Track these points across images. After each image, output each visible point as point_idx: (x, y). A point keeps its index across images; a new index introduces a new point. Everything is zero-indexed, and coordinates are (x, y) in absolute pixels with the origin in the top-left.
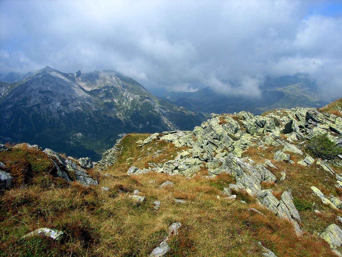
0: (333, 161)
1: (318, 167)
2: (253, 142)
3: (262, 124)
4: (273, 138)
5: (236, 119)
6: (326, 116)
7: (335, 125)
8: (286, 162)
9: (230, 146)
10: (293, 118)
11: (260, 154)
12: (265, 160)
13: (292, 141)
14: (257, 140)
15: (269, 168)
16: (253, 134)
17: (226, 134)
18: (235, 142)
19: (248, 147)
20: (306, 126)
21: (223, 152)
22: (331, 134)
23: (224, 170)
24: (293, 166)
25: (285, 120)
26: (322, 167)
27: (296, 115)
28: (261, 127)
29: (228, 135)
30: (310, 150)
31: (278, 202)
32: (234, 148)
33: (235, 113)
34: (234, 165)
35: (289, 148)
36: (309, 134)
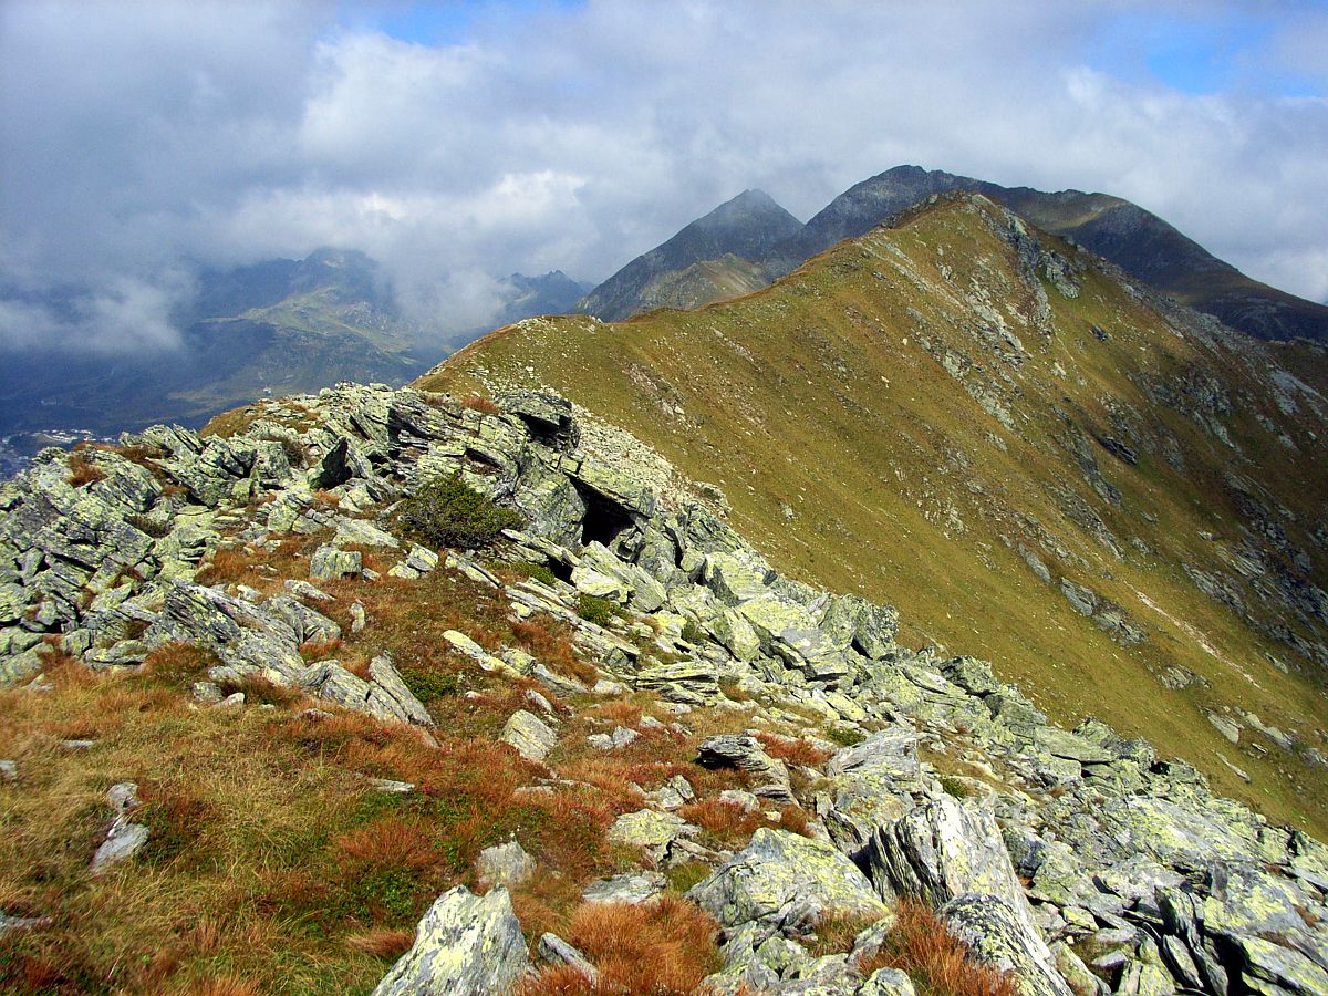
0: (492, 550)
1: (453, 576)
2: (226, 533)
3: (241, 464)
4: (293, 508)
5: (137, 456)
6: (450, 415)
7: (481, 441)
8: (352, 578)
9: (143, 560)
10: (344, 430)
11: (260, 569)
12: (287, 581)
13: (357, 510)
14: (236, 523)
15: (309, 601)
16: (215, 504)
17: (116, 517)
18: (160, 542)
19: (210, 552)
20: (394, 454)
21: (117, 584)
22: (475, 471)
23: (168, 636)
24: (379, 587)
25: (316, 440)
26: (463, 573)
27: (352, 420)
28: (241, 477)
29: (125, 520)
30: (418, 529)
31: (366, 688)
32: (157, 563)
33: (127, 434)
34: (200, 611)
35: (352, 531)
36: (409, 477)
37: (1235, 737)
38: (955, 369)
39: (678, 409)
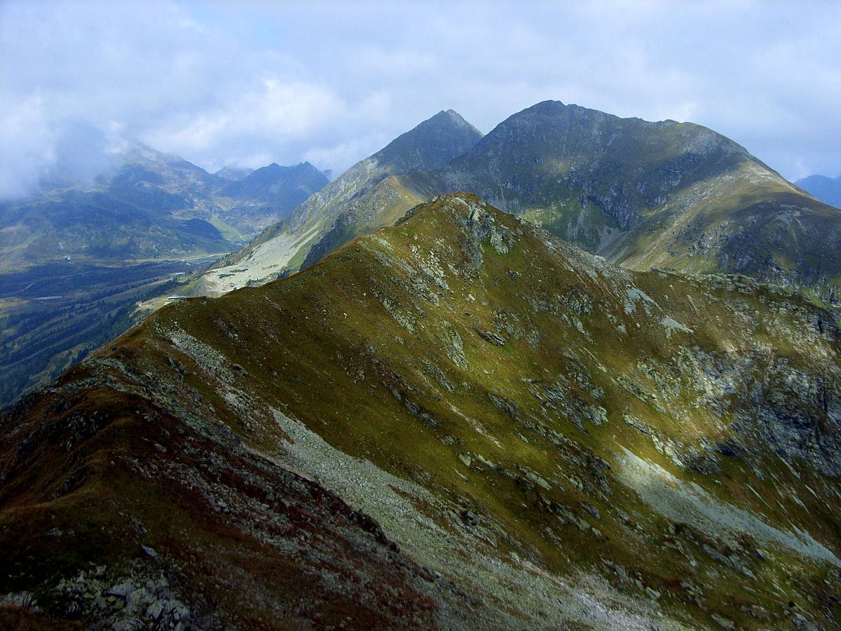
37: (468, 464)
38: (389, 306)
39: (236, 335)
